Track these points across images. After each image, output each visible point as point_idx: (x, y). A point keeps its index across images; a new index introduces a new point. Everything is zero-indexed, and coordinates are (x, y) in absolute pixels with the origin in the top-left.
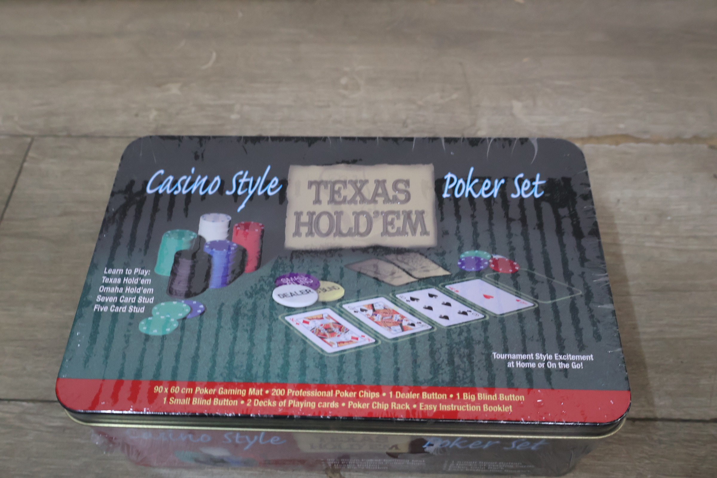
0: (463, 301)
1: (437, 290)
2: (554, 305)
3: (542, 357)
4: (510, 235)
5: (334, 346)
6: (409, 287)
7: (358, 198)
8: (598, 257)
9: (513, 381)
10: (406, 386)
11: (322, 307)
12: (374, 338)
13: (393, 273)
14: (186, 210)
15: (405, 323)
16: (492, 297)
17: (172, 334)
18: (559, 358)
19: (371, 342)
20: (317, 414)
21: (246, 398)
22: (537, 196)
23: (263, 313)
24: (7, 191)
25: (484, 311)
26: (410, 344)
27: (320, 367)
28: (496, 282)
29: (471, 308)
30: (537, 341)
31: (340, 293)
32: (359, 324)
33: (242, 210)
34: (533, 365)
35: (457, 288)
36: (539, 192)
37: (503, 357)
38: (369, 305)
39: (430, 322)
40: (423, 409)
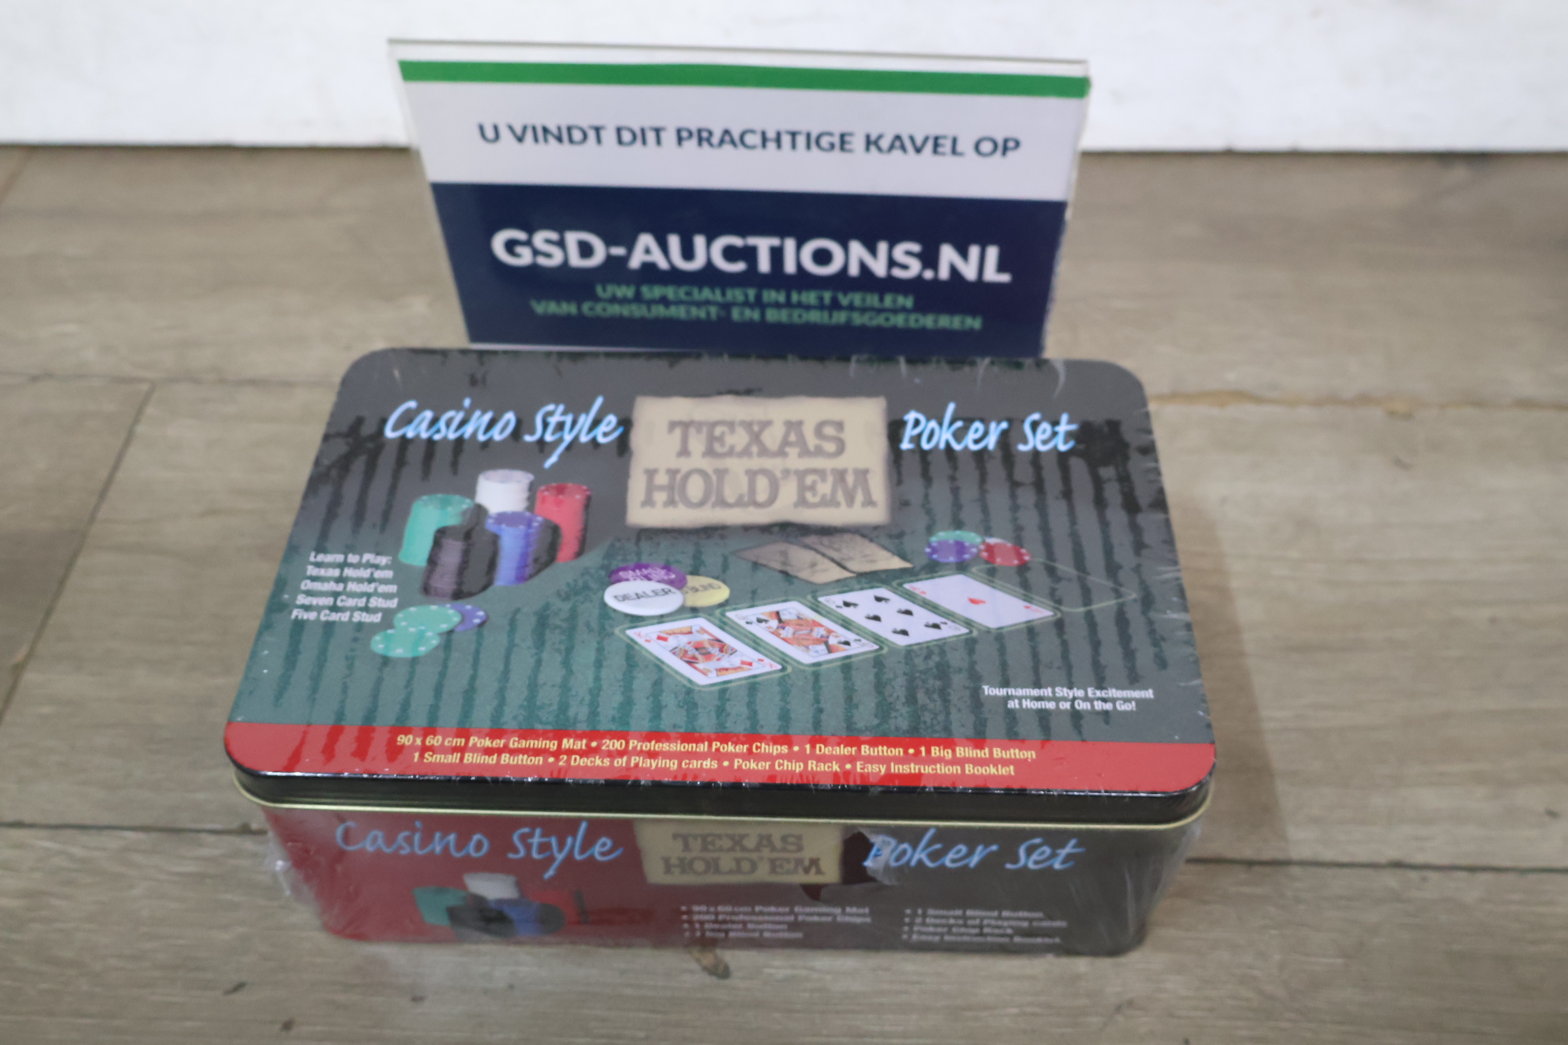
0: (933, 608)
1: (890, 590)
2: (1089, 616)
3: (1068, 693)
4: (1015, 508)
5: (710, 675)
6: (842, 586)
7: (755, 449)
8: (1165, 542)
9: (1015, 729)
10: (833, 735)
11: (690, 615)
12: (778, 663)
13: (813, 565)
14: (455, 464)
15: (832, 641)
16: (983, 602)
17: (428, 656)
18: (1095, 694)
19: (774, 669)
20: (679, 779)
21: (557, 754)
22: (1063, 448)
23: (588, 625)
24: (104, 474)
25: (968, 623)
26: (843, 672)
27: (685, 707)
28: (990, 578)
29: (948, 619)
30: (1059, 668)
31: (721, 593)
32: (754, 642)
33: (554, 466)
34: (1051, 705)
35: (925, 587)
36: (1066, 442)
37: (1001, 692)
38: (770, 614)
39: (877, 639)
40: (862, 771)
